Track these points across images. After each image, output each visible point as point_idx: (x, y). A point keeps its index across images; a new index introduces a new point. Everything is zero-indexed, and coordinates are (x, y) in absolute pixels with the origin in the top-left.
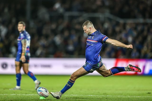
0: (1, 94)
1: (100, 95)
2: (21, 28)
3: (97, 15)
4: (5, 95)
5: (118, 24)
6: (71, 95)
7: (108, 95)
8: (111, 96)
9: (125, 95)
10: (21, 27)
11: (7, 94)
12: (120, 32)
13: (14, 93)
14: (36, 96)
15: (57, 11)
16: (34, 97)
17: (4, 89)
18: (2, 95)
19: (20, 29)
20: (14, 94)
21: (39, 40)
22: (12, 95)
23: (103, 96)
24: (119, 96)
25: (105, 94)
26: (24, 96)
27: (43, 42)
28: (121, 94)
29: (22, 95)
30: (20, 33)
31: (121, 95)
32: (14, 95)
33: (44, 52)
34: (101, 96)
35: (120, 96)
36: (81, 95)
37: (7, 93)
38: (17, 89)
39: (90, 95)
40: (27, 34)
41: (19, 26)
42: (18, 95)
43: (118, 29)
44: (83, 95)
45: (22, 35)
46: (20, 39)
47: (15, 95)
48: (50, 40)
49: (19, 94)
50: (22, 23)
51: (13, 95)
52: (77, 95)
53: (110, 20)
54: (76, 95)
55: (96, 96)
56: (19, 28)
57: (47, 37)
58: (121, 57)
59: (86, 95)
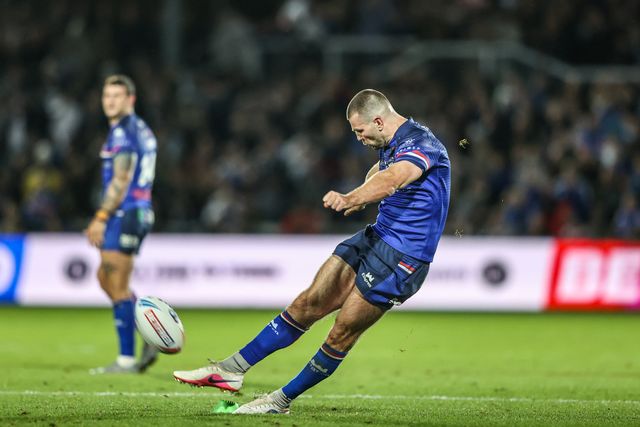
0: (56, 391)
1: (479, 396)
2: (119, 101)
3: (463, 50)
4: (71, 393)
5: (555, 88)
6: (354, 396)
7: (512, 397)
8: (530, 400)
9: (588, 398)
10: (116, 98)
11: (79, 390)
12: (567, 123)
13: (111, 386)
14: (204, 399)
15: (292, 31)
16: (196, 403)
17: (67, 369)
18: (58, 393)
19: (112, 106)
20: (108, 393)
21: (216, 156)
22: (100, 397)
23: (492, 399)
24: (561, 401)
25: (503, 389)
26: (153, 398)
27: (234, 165)
28: (572, 393)
29: (145, 394)
30: (114, 123)
31: (570, 398)
32: (110, 396)
33: (241, 208)
34: (482, 399)
35: (566, 401)
36: (396, 397)
37: (77, 386)
38: (123, 370)
39: (438, 397)
40: (141, 130)
41: (108, 96)
42: (128, 398)
43: (554, 110)
44: (404, 397)
45: (119, 133)
46: (109, 149)
47: (113, 394)
48: (265, 156)
49: (129, 391)
50: (119, 83)
51: (105, 396)
52: (380, 397)
53: (521, 70)
54: (376, 397)
55: (463, 399)
56: (107, 102)
57: (250, 144)
58: (572, 231)
59: (418, 397)
